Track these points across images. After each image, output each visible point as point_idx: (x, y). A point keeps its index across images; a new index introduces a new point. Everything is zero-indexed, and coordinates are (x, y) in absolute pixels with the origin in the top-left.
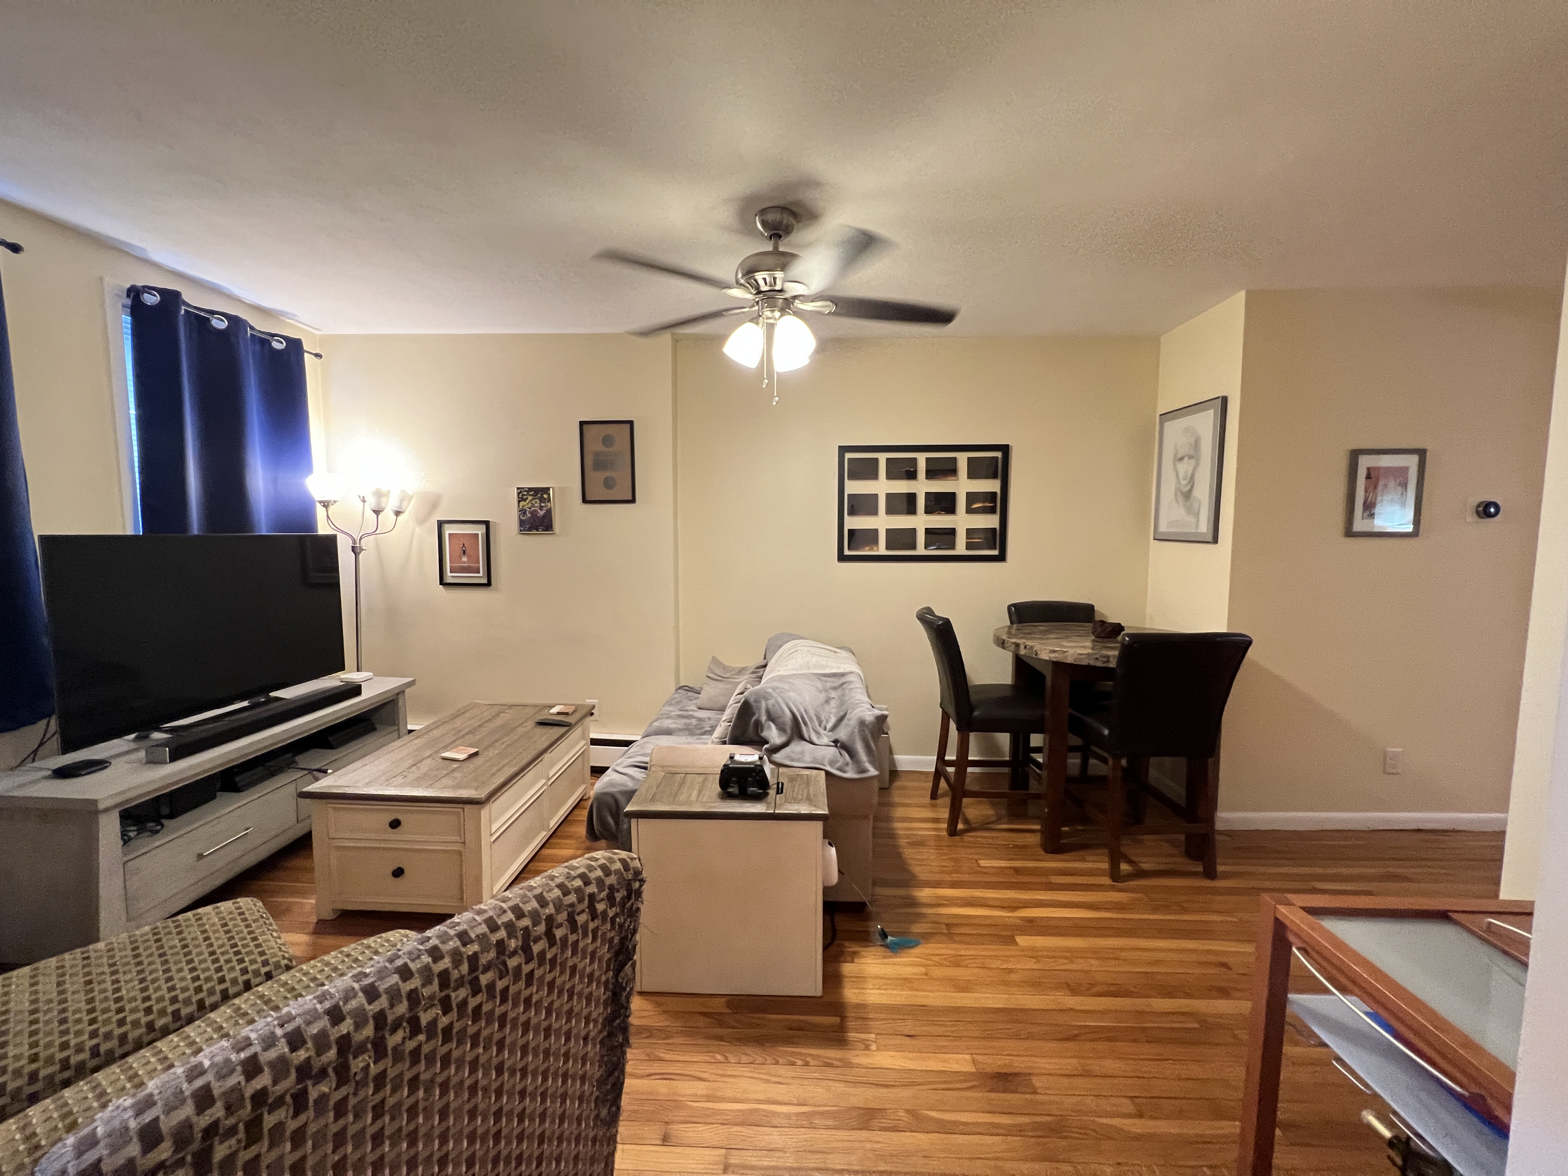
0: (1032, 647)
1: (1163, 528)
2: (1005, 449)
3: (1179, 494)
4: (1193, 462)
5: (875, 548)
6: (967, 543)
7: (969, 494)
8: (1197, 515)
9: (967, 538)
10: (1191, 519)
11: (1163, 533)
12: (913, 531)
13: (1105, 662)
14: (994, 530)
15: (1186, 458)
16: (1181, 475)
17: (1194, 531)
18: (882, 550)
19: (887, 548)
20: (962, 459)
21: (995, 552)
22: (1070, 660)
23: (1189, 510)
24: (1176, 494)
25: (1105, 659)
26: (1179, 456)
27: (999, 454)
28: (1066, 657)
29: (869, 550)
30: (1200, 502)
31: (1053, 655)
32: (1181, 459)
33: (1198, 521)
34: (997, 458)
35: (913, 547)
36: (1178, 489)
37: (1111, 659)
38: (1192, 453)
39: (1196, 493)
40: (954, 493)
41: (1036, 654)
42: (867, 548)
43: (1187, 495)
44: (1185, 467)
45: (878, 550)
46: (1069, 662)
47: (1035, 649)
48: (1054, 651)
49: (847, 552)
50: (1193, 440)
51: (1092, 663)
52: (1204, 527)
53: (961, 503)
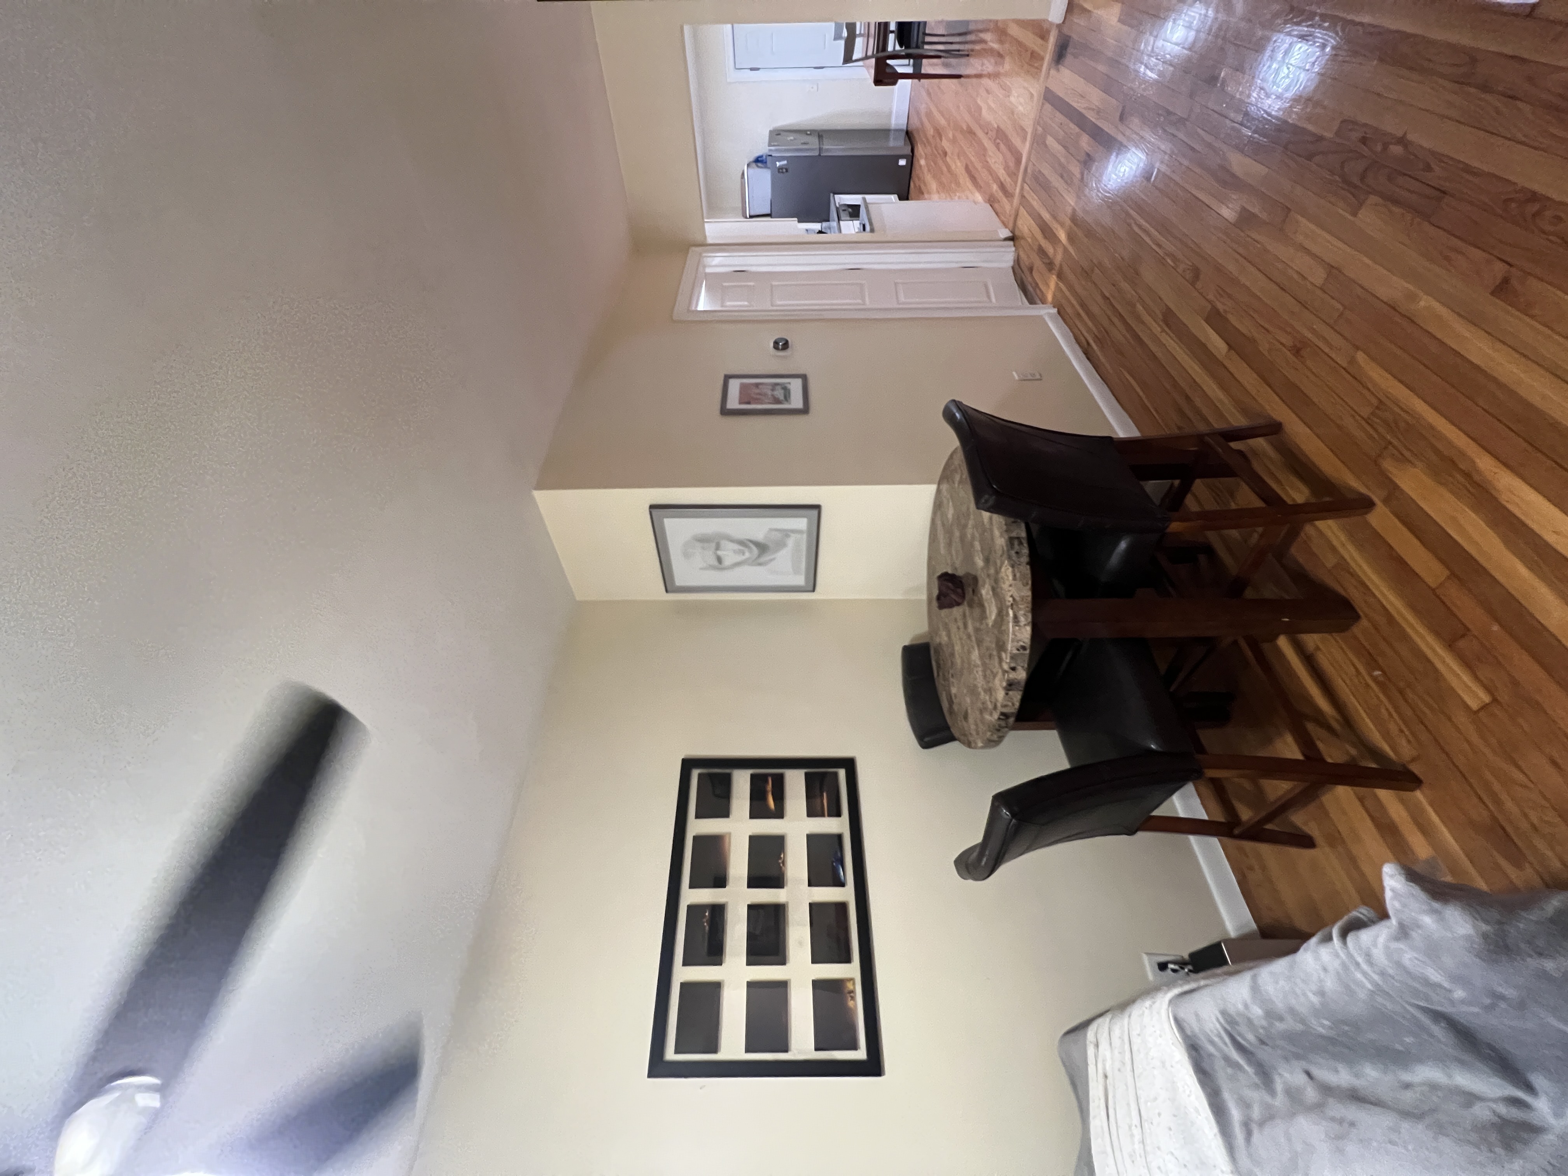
0: (1013, 657)
1: (800, 580)
2: (688, 765)
3: (762, 560)
4: (725, 544)
5: (850, 986)
6: (830, 815)
7: (753, 815)
8: (787, 533)
9: (823, 815)
10: (791, 542)
11: (807, 578)
12: (814, 908)
13: (1021, 543)
14: (807, 775)
15: (719, 553)
16: (739, 558)
17: (805, 536)
18: (851, 971)
19: (848, 960)
20: (697, 827)
21: (842, 773)
22: (1027, 593)
23: (780, 545)
24: (760, 564)
25: (1016, 542)
26: (716, 563)
27: (695, 774)
28: (1022, 598)
29: (853, 998)
30: (771, 530)
31: (1023, 621)
32: (719, 560)
33: (794, 531)
34: (700, 775)
35: (842, 907)
36: (756, 562)
37: (1014, 534)
38: (713, 545)
39: (760, 537)
40: (751, 838)
41: (1024, 648)
42: (851, 1003)
43: (762, 548)
44: (730, 554)
45: (852, 980)
46: (1029, 593)
47: (1015, 651)
48: (1016, 617)
49: (861, 1054)
50: (698, 545)
51: (1025, 559)
52: (800, 523)
53: (767, 827)
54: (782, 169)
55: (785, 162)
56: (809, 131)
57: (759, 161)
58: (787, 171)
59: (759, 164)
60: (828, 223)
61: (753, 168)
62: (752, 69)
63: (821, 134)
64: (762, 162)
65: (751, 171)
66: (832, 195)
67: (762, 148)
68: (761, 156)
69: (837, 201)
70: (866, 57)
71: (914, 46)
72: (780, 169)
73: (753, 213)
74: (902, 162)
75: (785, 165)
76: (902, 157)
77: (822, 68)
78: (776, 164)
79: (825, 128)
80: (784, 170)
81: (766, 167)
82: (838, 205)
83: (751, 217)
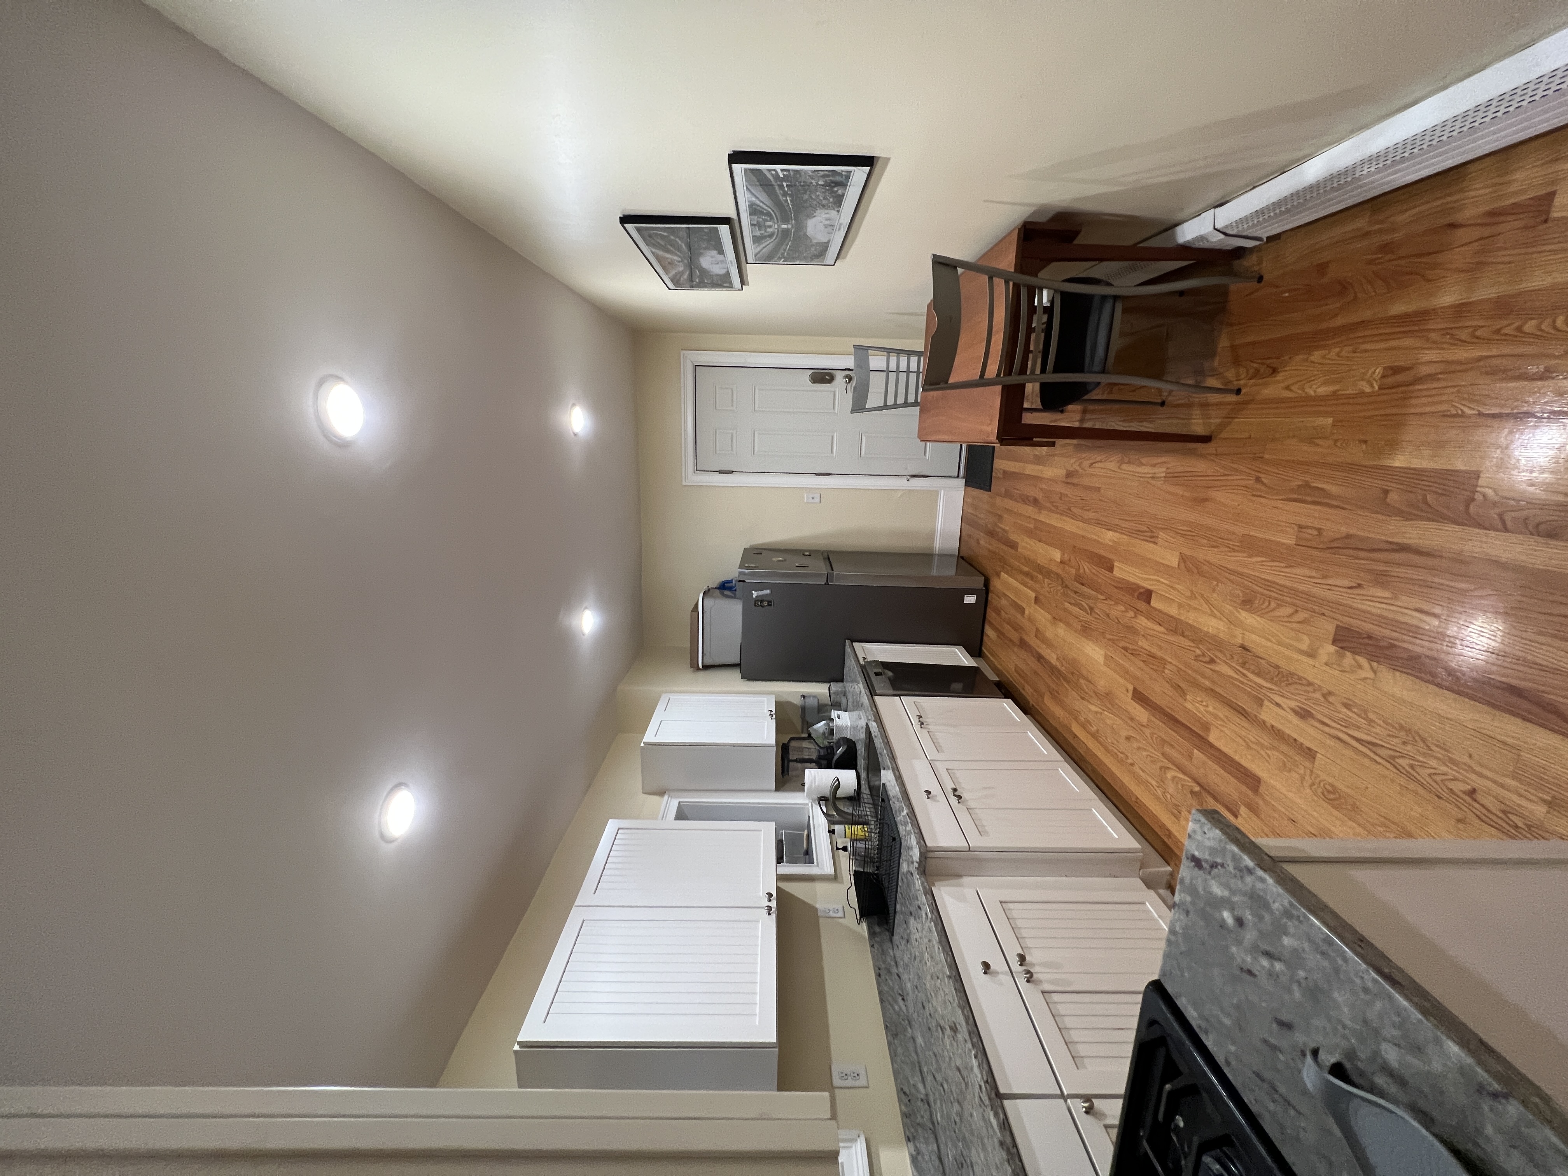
54: (762, 601)
55: (768, 592)
56: (807, 551)
57: (725, 588)
58: (769, 605)
59: (727, 592)
60: (840, 684)
61: (715, 598)
62: (721, 472)
63: (828, 557)
64: (730, 589)
65: (709, 602)
66: (848, 642)
67: (731, 570)
68: (730, 582)
69: (861, 656)
70: (982, 382)
71: (1096, 368)
72: (759, 601)
73: (708, 662)
74: (970, 599)
75: (767, 595)
76: (970, 592)
77: (829, 474)
78: (753, 594)
79: (832, 549)
80: (765, 603)
81: (735, 597)
82: (862, 662)
83: (706, 667)
